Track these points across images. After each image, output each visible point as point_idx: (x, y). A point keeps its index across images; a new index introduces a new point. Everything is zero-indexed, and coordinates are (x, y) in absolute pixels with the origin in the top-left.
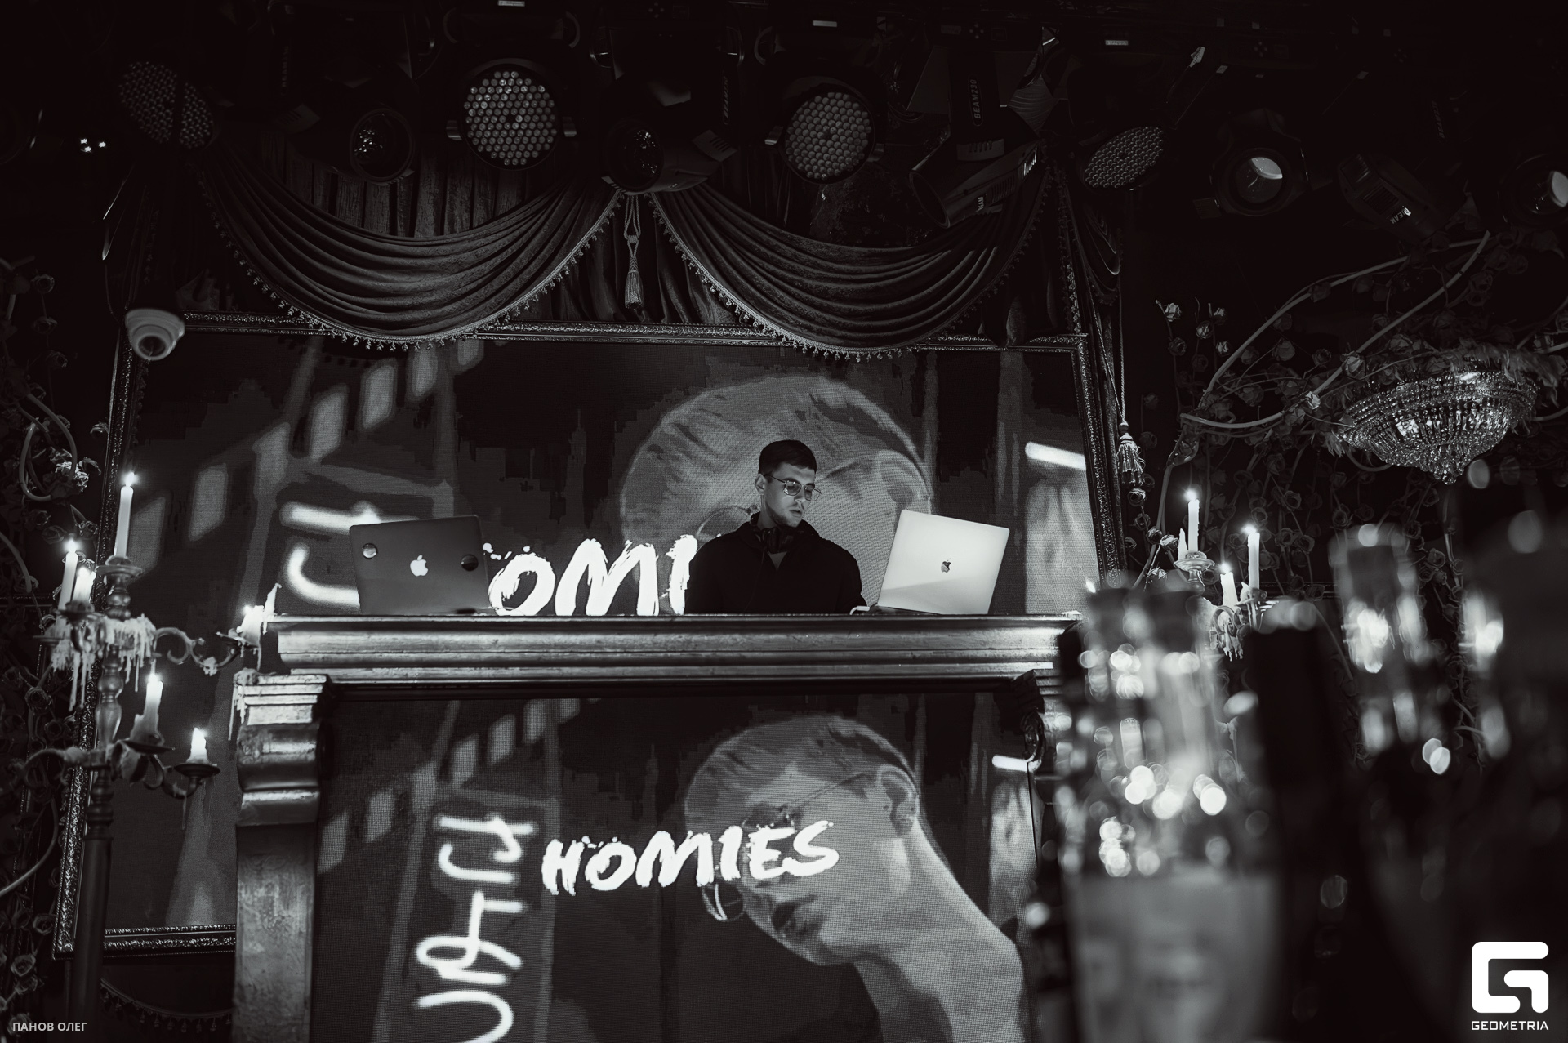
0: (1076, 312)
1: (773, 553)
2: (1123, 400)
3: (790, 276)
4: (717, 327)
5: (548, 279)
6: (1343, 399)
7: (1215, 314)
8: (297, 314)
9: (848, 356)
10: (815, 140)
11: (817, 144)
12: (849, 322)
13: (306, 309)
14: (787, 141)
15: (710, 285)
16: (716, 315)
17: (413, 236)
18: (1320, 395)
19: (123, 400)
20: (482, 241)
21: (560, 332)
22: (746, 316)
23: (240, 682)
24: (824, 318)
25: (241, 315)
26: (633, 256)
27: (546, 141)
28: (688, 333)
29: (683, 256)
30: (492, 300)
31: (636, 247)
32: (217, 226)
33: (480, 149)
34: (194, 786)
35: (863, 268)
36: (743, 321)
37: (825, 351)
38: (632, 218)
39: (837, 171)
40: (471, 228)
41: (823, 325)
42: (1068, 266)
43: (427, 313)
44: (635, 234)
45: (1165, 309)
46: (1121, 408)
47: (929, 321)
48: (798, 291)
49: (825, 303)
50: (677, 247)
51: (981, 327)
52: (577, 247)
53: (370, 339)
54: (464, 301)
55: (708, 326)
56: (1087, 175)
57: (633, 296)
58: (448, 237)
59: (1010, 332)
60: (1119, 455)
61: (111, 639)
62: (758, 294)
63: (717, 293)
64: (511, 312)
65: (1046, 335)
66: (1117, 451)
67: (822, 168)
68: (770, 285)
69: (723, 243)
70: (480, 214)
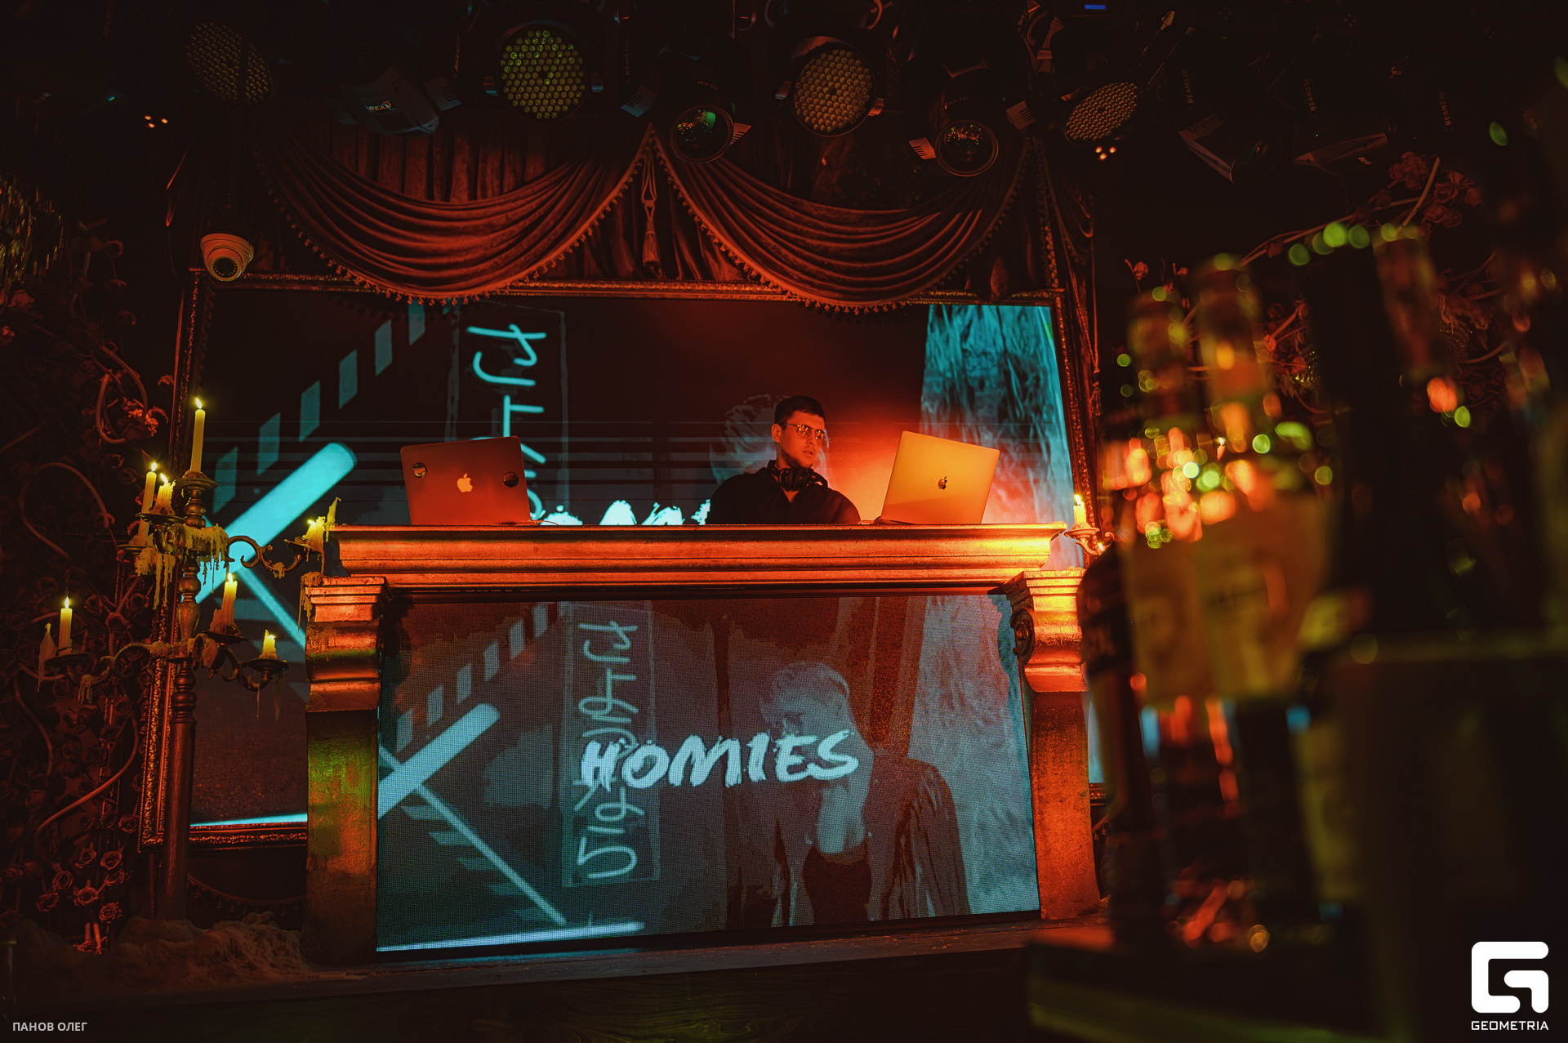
0: (1053, 269)
1: (788, 491)
2: (1096, 351)
3: (793, 235)
4: (727, 283)
5: (573, 239)
6: (1296, 342)
7: (1179, 273)
8: (344, 273)
9: (847, 309)
10: (820, 95)
11: (823, 98)
12: (847, 278)
13: (353, 268)
14: (795, 96)
15: (720, 244)
16: (726, 272)
17: (448, 201)
18: (1276, 339)
19: (188, 351)
20: (512, 205)
21: (584, 288)
22: (754, 273)
23: (306, 583)
24: (825, 274)
25: (293, 274)
26: (650, 219)
27: (575, 97)
28: (701, 290)
29: (696, 219)
30: (523, 259)
31: (653, 210)
32: (270, 193)
33: (516, 103)
34: (266, 679)
35: (861, 230)
36: (751, 278)
37: (825, 304)
38: (649, 184)
39: (840, 124)
40: (501, 193)
41: (823, 280)
42: (1046, 228)
43: (463, 271)
44: (652, 199)
45: (1134, 267)
46: (1095, 358)
47: (921, 276)
48: (801, 250)
49: (826, 260)
50: (690, 211)
51: (967, 283)
52: (599, 210)
53: (410, 295)
54: (496, 259)
55: (719, 283)
56: (1068, 128)
57: (651, 255)
58: (480, 201)
59: (994, 288)
60: (1093, 401)
61: (189, 544)
62: (765, 253)
63: (727, 251)
64: (540, 269)
65: (1027, 291)
66: (1091, 396)
67: (827, 122)
68: (776, 244)
69: (732, 206)
70: (509, 180)
